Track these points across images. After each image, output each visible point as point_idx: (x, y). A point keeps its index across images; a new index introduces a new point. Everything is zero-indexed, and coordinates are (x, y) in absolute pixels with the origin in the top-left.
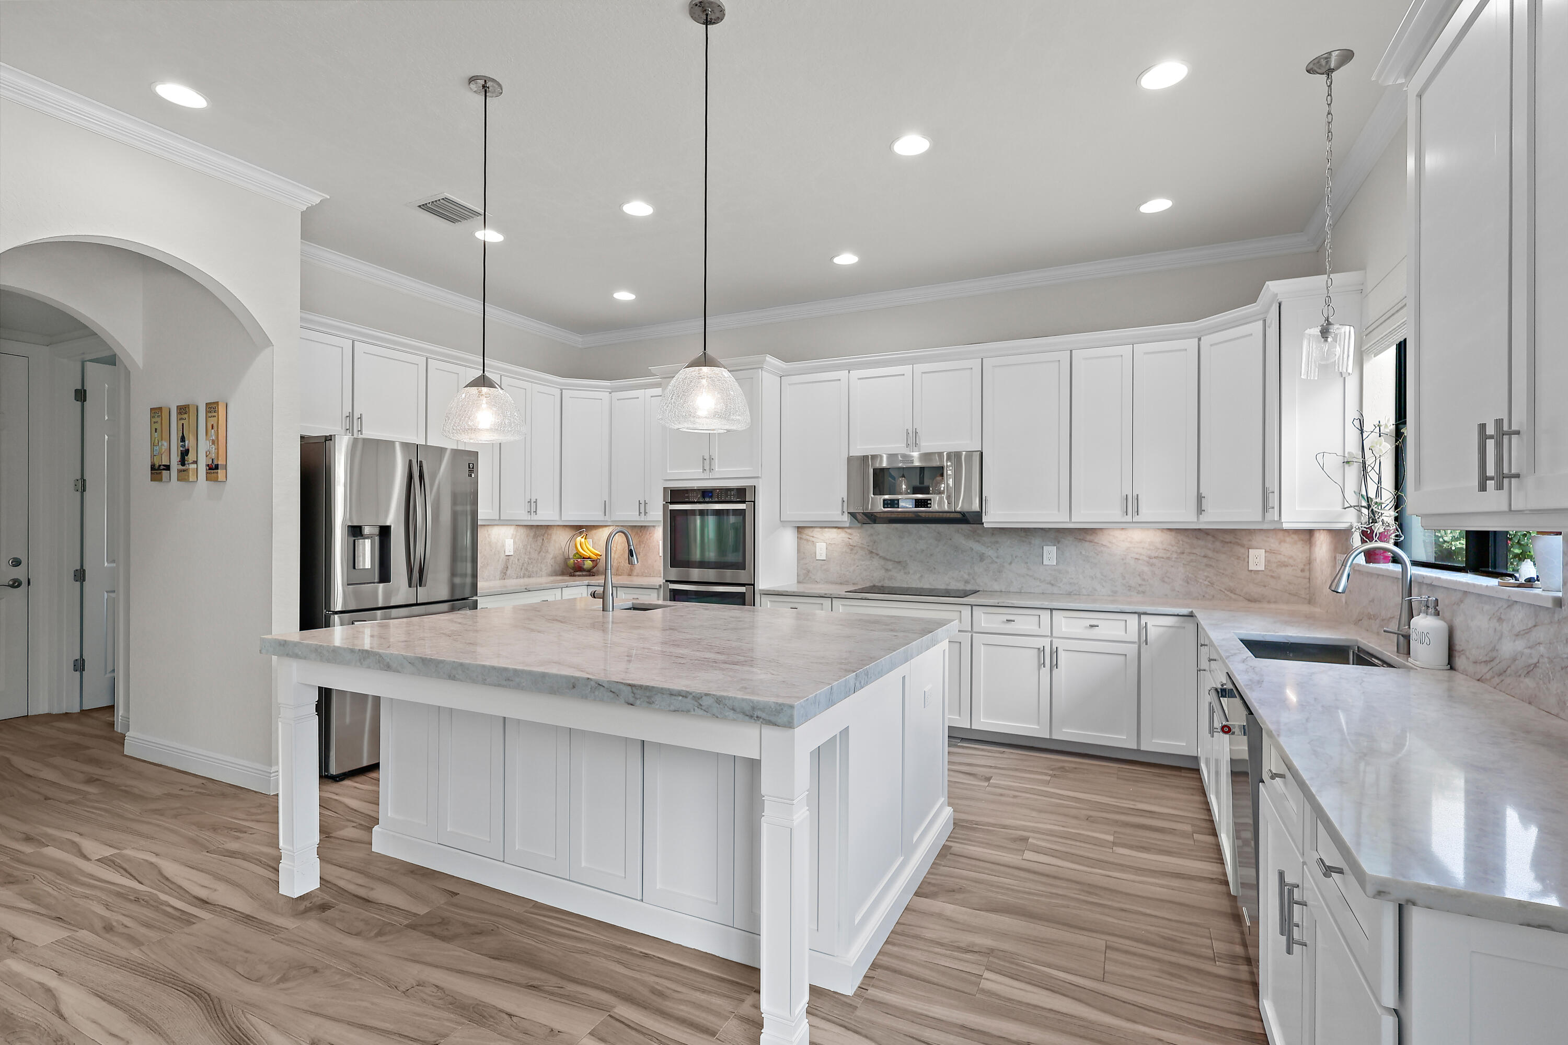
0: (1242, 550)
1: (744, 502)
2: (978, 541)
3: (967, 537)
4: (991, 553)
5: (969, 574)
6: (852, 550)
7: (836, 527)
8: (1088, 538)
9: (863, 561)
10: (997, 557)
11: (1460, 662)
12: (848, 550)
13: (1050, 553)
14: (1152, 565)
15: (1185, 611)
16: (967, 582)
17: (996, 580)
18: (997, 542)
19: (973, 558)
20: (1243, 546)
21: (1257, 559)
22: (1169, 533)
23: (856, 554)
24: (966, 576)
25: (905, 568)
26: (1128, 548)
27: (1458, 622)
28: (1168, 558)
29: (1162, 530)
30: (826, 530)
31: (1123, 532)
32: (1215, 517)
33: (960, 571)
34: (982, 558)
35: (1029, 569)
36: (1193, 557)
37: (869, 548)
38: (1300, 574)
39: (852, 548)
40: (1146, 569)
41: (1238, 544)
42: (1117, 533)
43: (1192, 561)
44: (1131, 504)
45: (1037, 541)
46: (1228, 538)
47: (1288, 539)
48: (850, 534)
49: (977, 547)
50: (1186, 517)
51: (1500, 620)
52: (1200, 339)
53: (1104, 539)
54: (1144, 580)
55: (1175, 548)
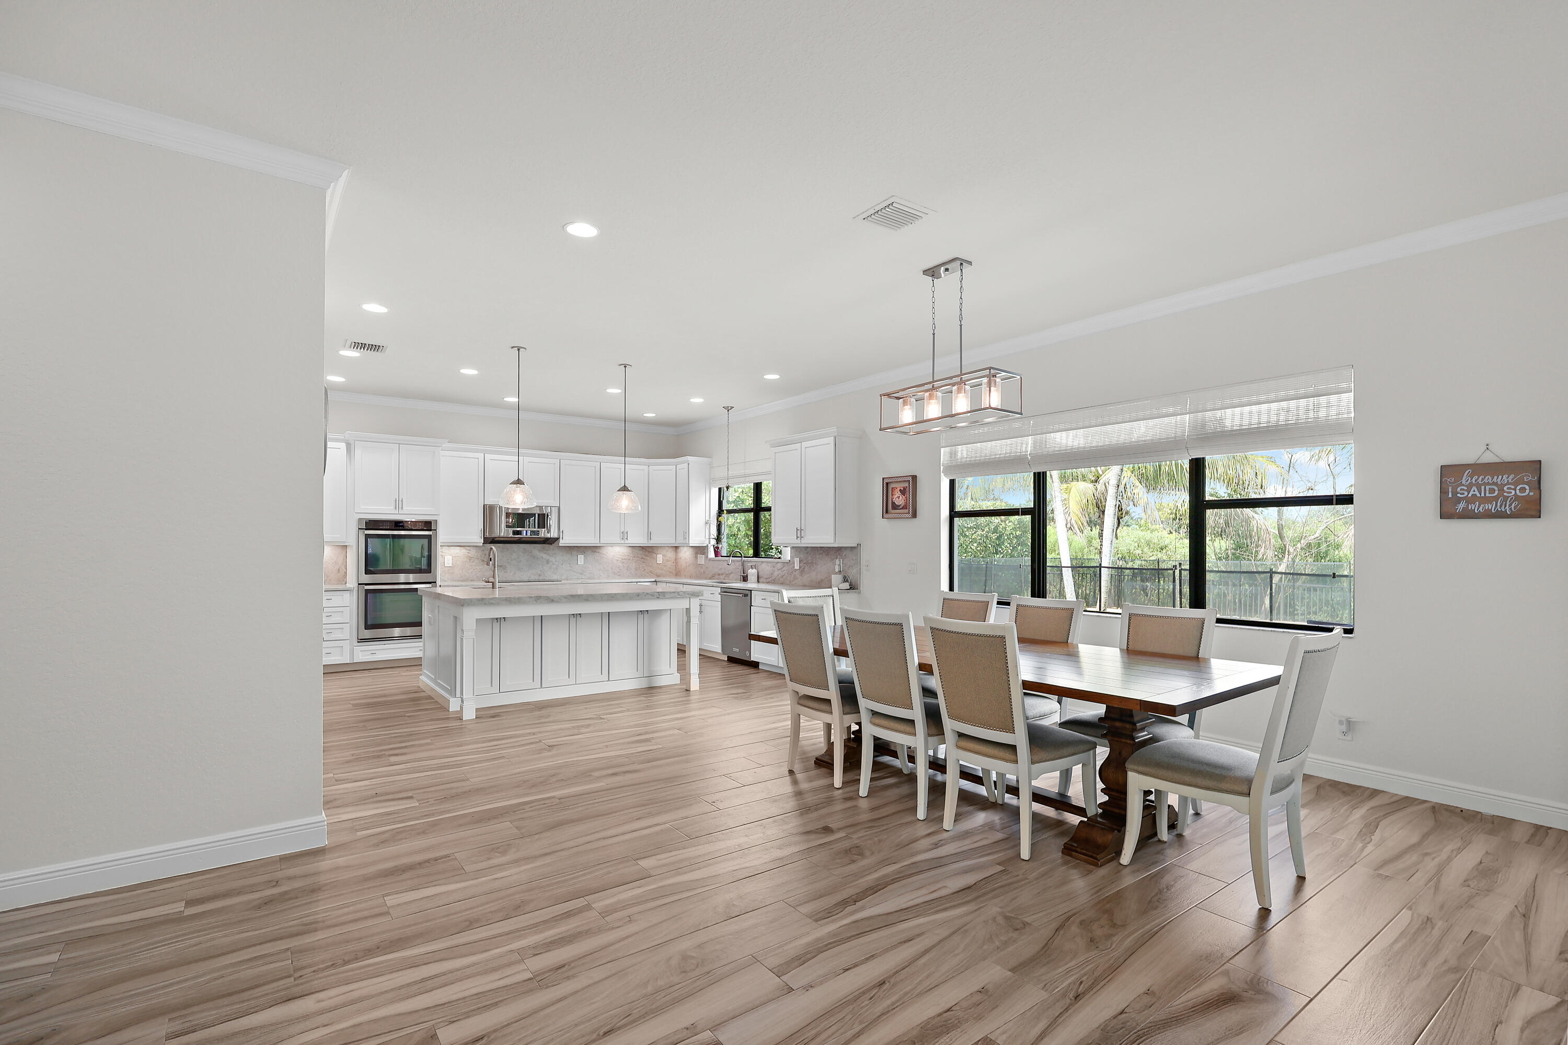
0: (655, 555)
1: (431, 530)
2: (545, 553)
3: (540, 551)
4: (552, 559)
5: (541, 571)
6: (470, 560)
7: (459, 546)
8: (598, 551)
9: (478, 566)
10: (556, 561)
11: (760, 580)
12: (468, 560)
13: (581, 558)
14: (623, 563)
15: (653, 580)
16: (540, 575)
17: (555, 574)
18: (555, 554)
19: (543, 562)
20: (655, 553)
21: (660, 558)
22: (631, 548)
23: (473, 562)
24: (539, 572)
25: (504, 569)
26: (614, 555)
27: (760, 570)
28: (629, 559)
29: (627, 547)
30: (452, 547)
31: (611, 548)
32: (655, 541)
33: (536, 569)
34: (548, 562)
35: (571, 567)
36: (638, 559)
37: (482, 558)
38: (672, 564)
39: (470, 558)
40: (620, 564)
41: (653, 552)
42: (610, 548)
43: (638, 560)
44: (624, 535)
45: (574, 553)
46: (650, 550)
47: (669, 550)
48: (470, 550)
49: (545, 556)
50: (641, 541)
51: (774, 567)
52: (649, 466)
53: (604, 551)
54: (620, 570)
55: (631, 555)
